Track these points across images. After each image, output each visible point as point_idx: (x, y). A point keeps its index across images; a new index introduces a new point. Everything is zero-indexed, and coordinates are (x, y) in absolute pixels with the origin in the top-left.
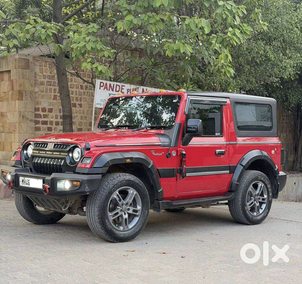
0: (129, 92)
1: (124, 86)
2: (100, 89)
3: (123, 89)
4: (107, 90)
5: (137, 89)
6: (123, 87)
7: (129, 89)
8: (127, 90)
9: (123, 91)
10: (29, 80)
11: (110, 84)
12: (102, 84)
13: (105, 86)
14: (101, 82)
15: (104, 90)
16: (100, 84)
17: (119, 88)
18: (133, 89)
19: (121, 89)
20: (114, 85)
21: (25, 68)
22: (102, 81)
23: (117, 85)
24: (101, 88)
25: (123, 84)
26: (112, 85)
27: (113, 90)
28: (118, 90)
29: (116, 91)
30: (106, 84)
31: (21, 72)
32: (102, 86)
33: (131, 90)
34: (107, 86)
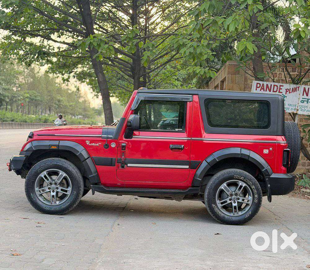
0: (288, 91)
1: (283, 86)
2: (256, 90)
3: (281, 89)
4: (264, 90)
5: (298, 88)
6: (281, 87)
7: (288, 89)
8: (286, 89)
9: (281, 91)
10: (239, 85)
11: (267, 85)
12: (258, 85)
13: (262, 87)
14: (257, 84)
15: (261, 90)
16: (257, 85)
17: (277, 88)
18: (293, 88)
19: (278, 89)
20: (271, 85)
21: (235, 74)
22: (258, 82)
23: (274, 85)
24: (258, 89)
25: (282, 84)
26: (269, 86)
27: (270, 91)
28: (275, 90)
29: (273, 91)
30: (263, 84)
31: (231, 77)
32: (259, 87)
33: (290, 89)
34: (264, 87)
